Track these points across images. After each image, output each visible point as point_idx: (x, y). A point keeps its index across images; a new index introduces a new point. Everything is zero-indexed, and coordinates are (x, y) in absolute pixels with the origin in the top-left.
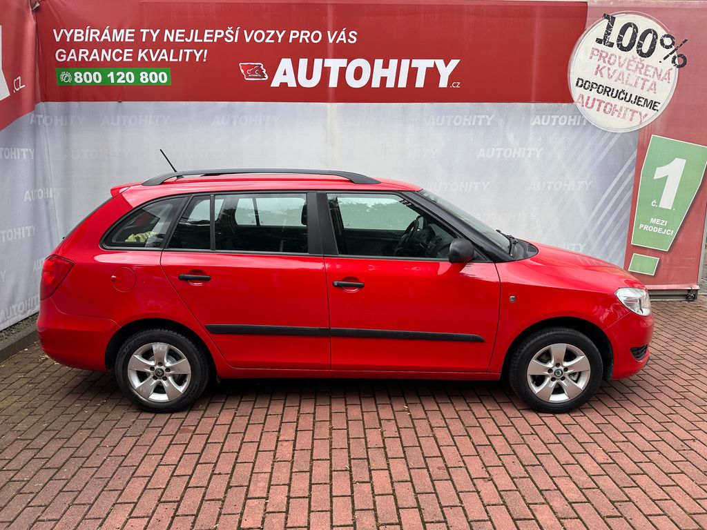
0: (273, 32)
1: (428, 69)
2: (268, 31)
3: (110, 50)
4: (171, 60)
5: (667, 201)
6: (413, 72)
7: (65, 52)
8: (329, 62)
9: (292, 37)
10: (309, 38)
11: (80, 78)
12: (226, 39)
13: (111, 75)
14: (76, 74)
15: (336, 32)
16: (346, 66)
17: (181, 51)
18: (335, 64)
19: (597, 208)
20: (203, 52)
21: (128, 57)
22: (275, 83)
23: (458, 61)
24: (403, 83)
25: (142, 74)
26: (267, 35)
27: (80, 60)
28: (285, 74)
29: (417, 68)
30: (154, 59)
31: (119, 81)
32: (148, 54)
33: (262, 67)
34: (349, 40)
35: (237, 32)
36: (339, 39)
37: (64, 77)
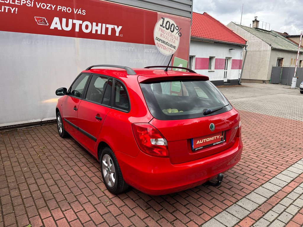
0: (50, 5)
1: (112, 29)
2: (47, 4)
6: (107, 29)
8: (75, 21)
9: (58, 8)
10: (66, 10)
12: (27, 5)
15: (77, 10)
16: (82, 24)
17: (3, 7)
18: (78, 22)
20: (15, 9)
22: (52, 27)
23: (122, 27)
24: (103, 33)
26: (47, 6)
28: (56, 24)
33: (45, 19)
34: (83, 13)
35: (33, 2)
36: (79, 12)
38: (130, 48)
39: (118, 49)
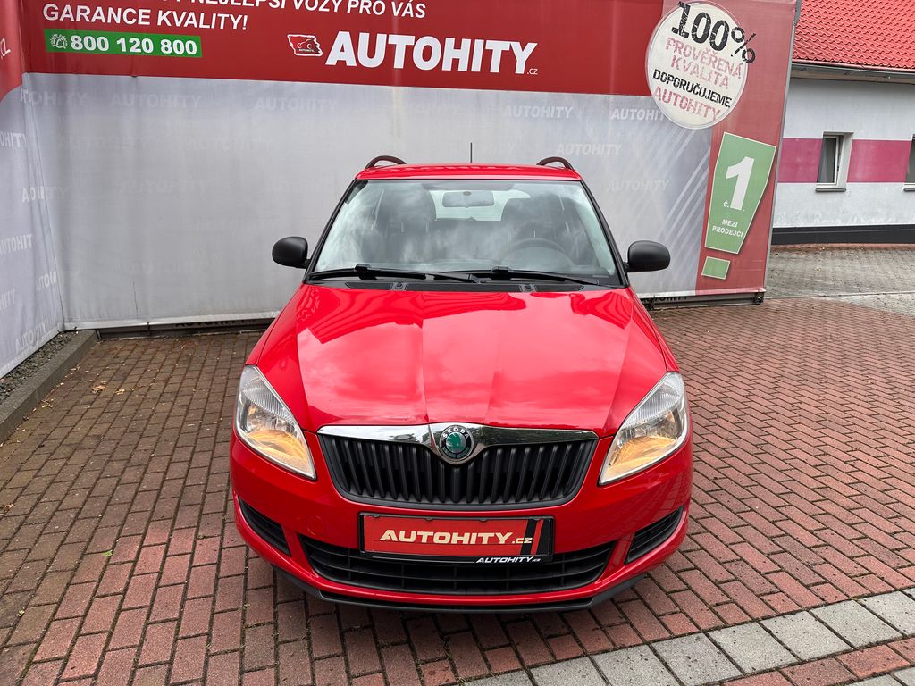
1: (504, 52)
3: (120, 10)
4: (201, 26)
5: (737, 202)
6: (487, 55)
7: (56, 8)
8: (394, 39)
10: (371, 9)
11: (78, 43)
12: (270, 4)
13: (122, 41)
14: (73, 38)
15: (402, 4)
16: (413, 44)
17: (214, 15)
18: (401, 41)
19: (674, 209)
20: (242, 19)
21: (143, 20)
22: (331, 61)
23: (536, 44)
24: (476, 68)
25: (163, 42)
26: (321, 2)
27: (78, 19)
28: (342, 50)
29: (492, 51)
30: (178, 24)
31: (133, 50)
32: (170, 17)
33: (315, 41)
34: (416, 14)
36: (405, 12)
37: (56, 41)
38: (560, 109)
39: (519, 115)
